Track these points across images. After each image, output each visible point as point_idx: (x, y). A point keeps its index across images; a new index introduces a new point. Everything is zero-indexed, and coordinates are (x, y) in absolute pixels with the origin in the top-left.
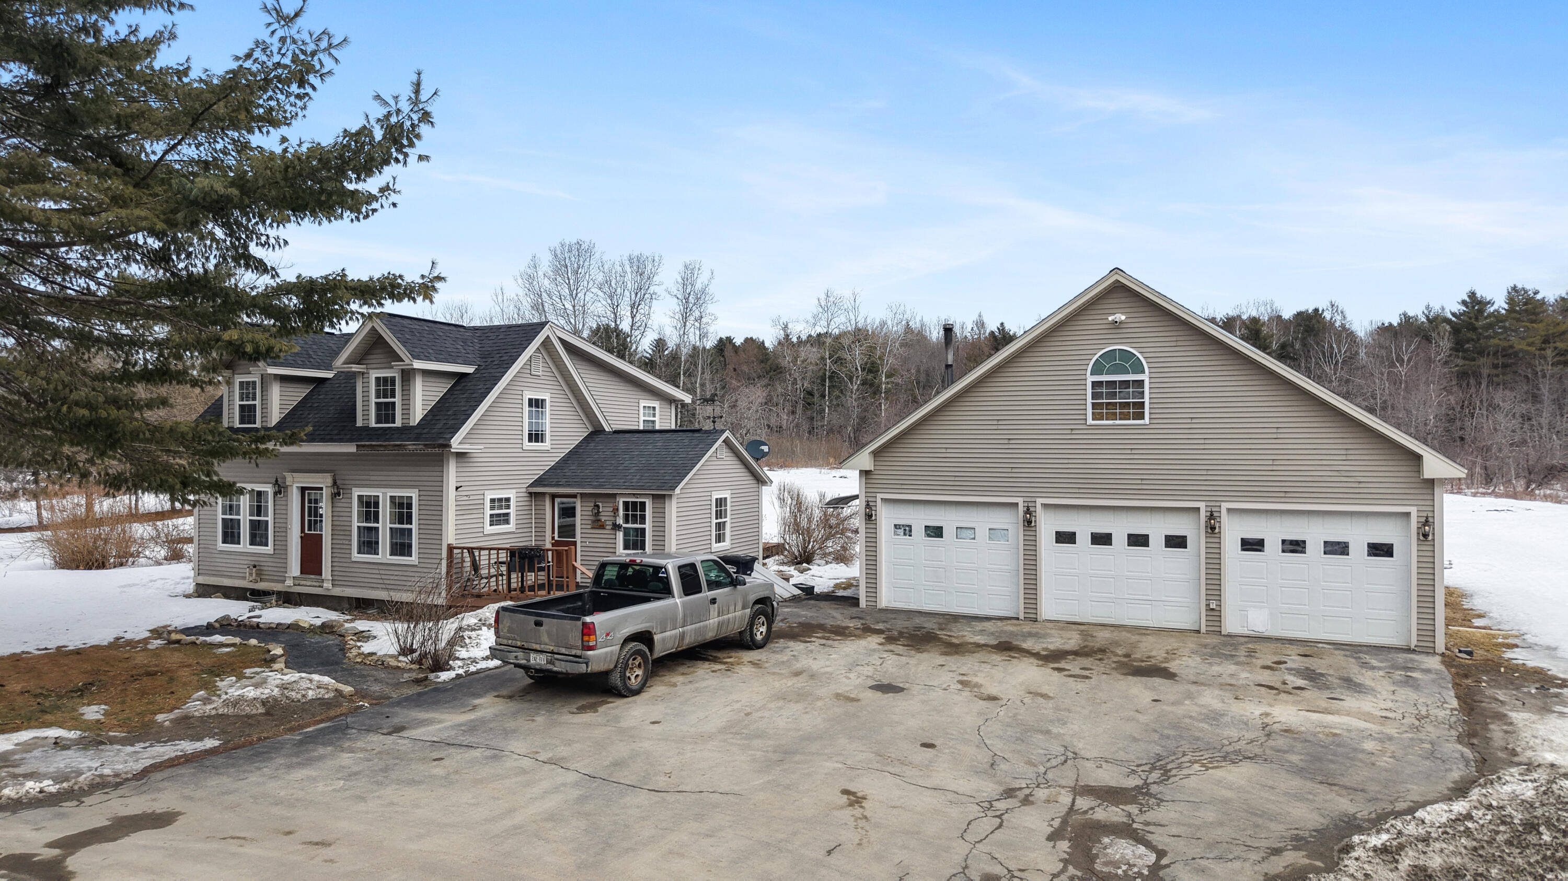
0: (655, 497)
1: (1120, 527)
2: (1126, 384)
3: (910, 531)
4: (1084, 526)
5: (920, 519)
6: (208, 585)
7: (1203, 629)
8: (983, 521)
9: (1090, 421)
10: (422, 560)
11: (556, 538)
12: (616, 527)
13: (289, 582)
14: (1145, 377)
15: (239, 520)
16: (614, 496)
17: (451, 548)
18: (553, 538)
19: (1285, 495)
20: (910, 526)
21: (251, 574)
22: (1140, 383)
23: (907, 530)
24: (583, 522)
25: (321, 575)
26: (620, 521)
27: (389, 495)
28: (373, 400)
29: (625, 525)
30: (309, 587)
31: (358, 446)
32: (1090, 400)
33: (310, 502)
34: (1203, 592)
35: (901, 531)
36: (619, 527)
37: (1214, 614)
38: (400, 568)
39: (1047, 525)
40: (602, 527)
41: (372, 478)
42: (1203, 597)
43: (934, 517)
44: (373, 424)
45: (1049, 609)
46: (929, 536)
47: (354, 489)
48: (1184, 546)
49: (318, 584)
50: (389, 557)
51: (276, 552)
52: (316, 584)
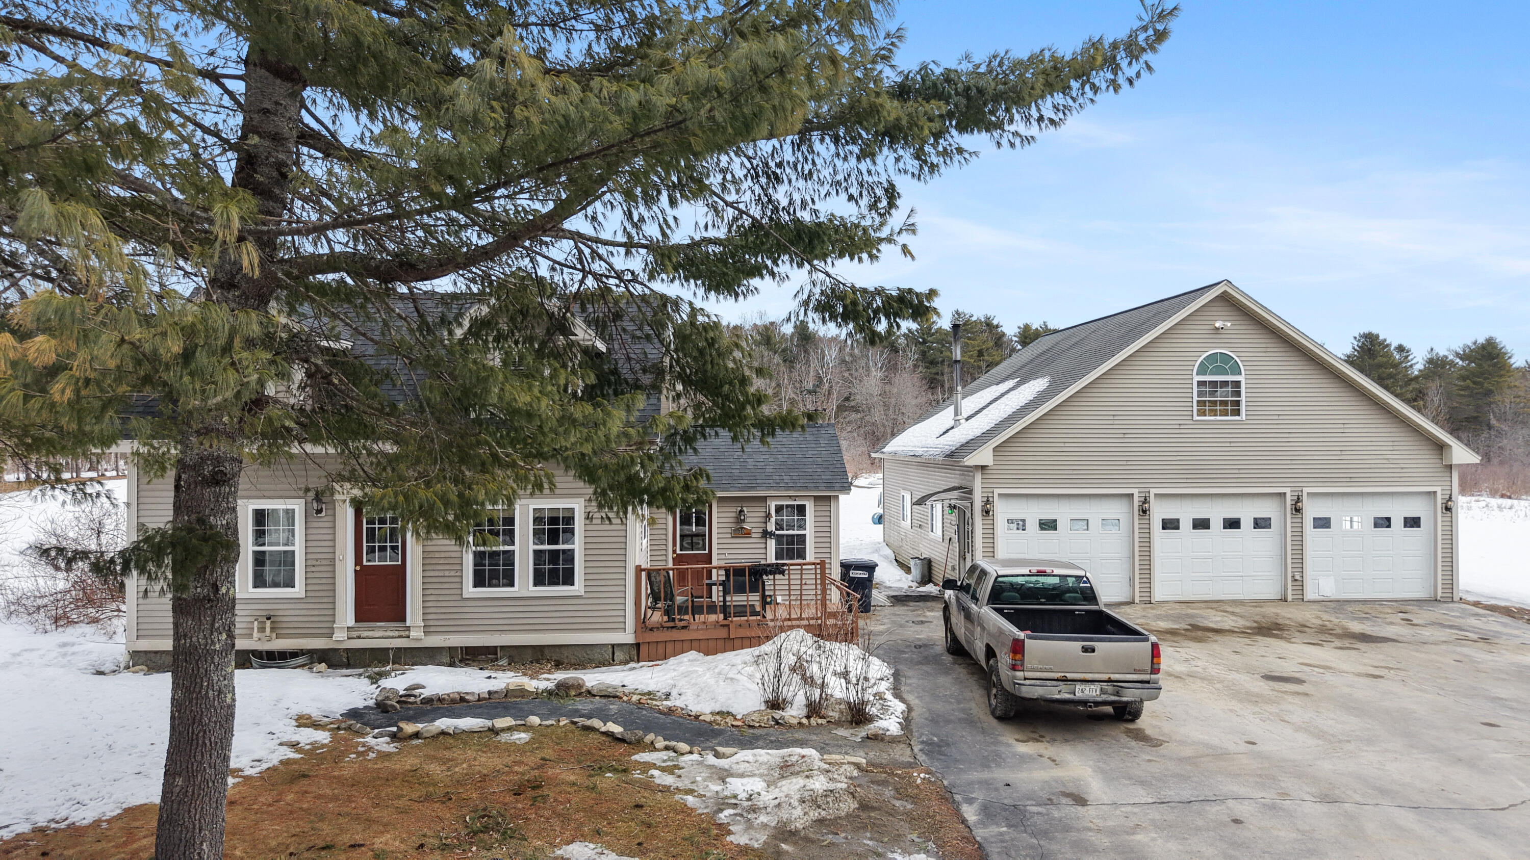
0: (816, 498)
1: (1217, 513)
2: (1225, 384)
3: (1024, 525)
4: (1186, 513)
5: (1034, 512)
6: (156, 652)
7: (1290, 598)
8: (1096, 512)
9: (1196, 418)
10: (589, 589)
11: (678, 552)
12: (766, 534)
13: (340, 635)
14: (1241, 378)
16: (764, 499)
17: (639, 570)
18: (674, 551)
19: (1351, 480)
20: (1024, 521)
21: (262, 629)
22: (1237, 384)
23: (1022, 525)
24: (721, 531)
25: (404, 620)
26: (771, 527)
27: (532, 507)
29: (778, 532)
30: (380, 638)
32: (1196, 398)
33: (371, 521)
34: (1289, 566)
35: (1014, 526)
36: (771, 534)
37: (1299, 583)
38: (548, 602)
39: (1160, 511)
40: (748, 534)
42: (1289, 570)
43: (1048, 511)
45: (1160, 593)
46: (1042, 529)
48: (1269, 526)
49: (396, 634)
50: (531, 588)
51: (309, 594)
52: (391, 634)
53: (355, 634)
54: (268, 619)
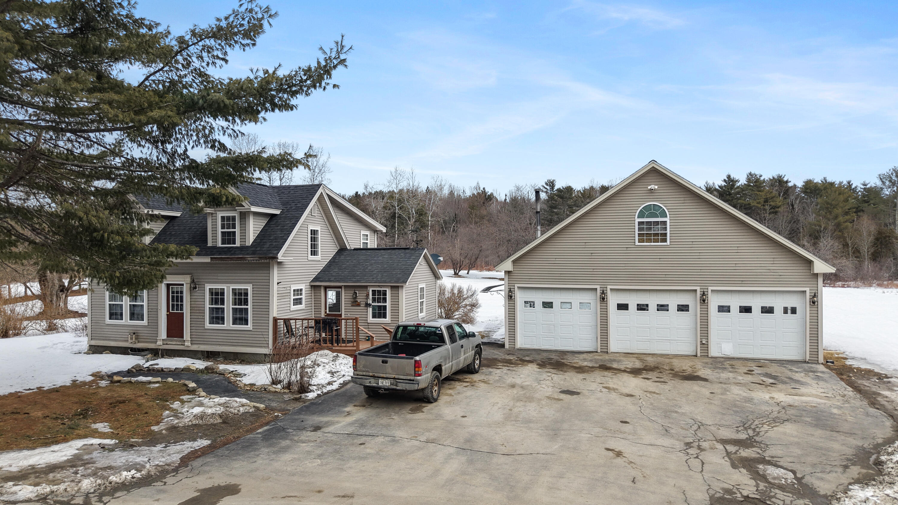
0: (392, 287)
1: (653, 301)
2: (657, 223)
3: (534, 304)
4: (633, 301)
5: (539, 298)
6: (98, 346)
7: (699, 354)
8: (576, 298)
9: (637, 243)
10: (255, 327)
11: (328, 312)
12: (367, 305)
13: (159, 343)
14: (667, 219)
15: (122, 305)
16: (366, 287)
17: (275, 320)
18: (326, 312)
19: (742, 283)
20: (534, 302)
21: (132, 339)
22: (665, 223)
23: (532, 304)
24: (346, 302)
25: (183, 337)
26: (370, 301)
27: (231, 288)
28: (220, 230)
29: (373, 304)
30: (174, 345)
31: (211, 258)
32: (637, 232)
33: (173, 292)
34: (699, 335)
35: (529, 305)
36: (370, 305)
37: (705, 346)
38: (238, 332)
39: (613, 300)
40: (359, 305)
41: (219, 278)
42: (699, 337)
43: (548, 297)
44: (220, 245)
45: (614, 346)
46: (545, 307)
47: (206, 285)
48: (688, 310)
49: (180, 343)
50: (231, 325)
51: (150, 324)
52: (178, 343)
53: (165, 342)
54: (134, 334)
